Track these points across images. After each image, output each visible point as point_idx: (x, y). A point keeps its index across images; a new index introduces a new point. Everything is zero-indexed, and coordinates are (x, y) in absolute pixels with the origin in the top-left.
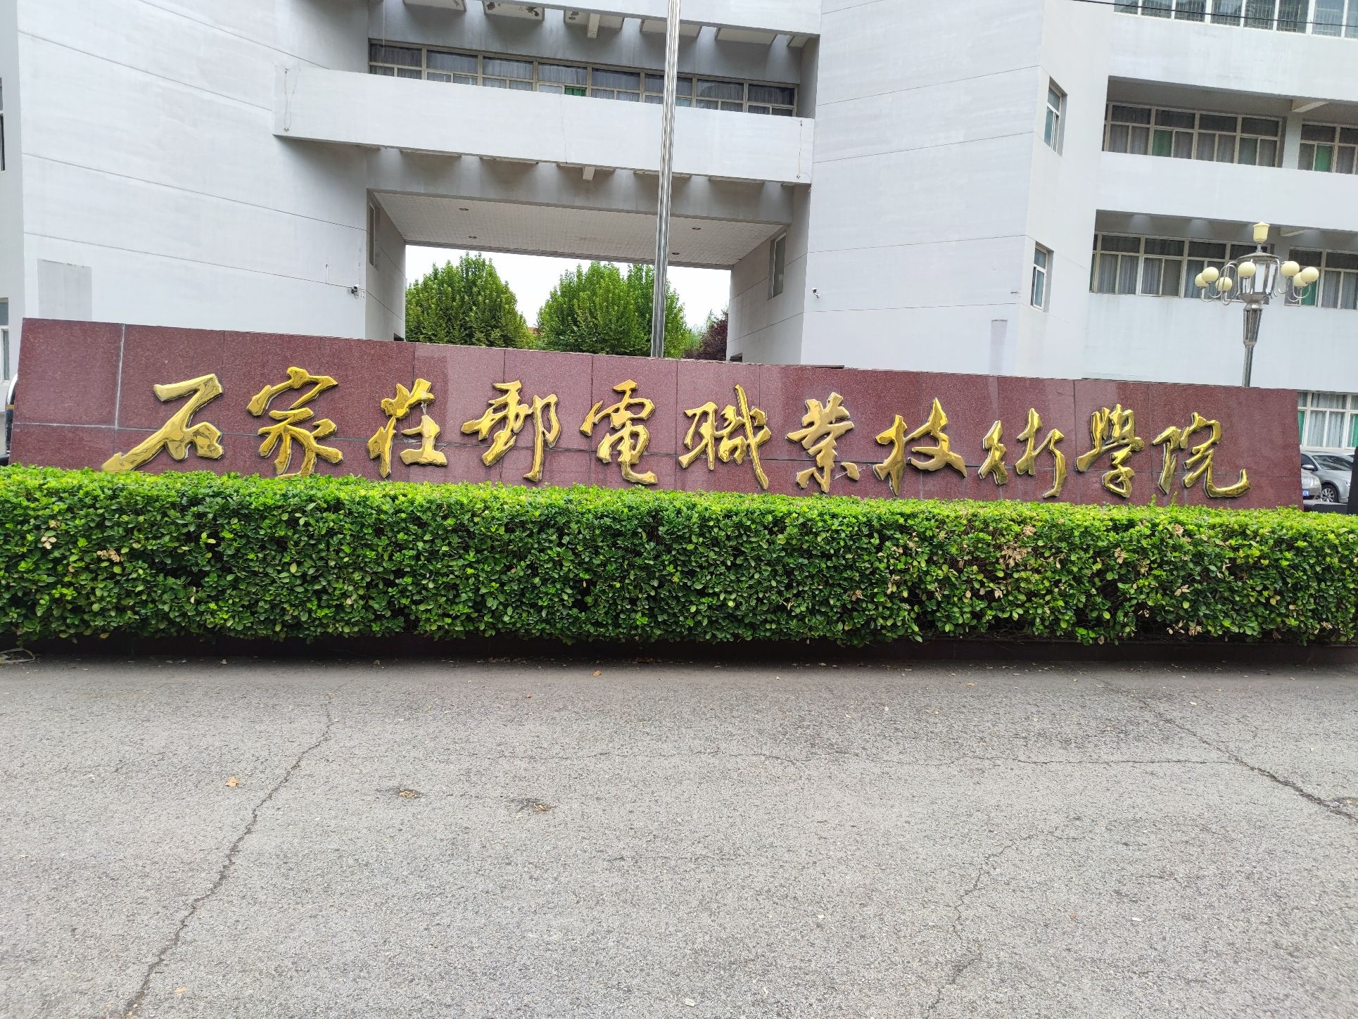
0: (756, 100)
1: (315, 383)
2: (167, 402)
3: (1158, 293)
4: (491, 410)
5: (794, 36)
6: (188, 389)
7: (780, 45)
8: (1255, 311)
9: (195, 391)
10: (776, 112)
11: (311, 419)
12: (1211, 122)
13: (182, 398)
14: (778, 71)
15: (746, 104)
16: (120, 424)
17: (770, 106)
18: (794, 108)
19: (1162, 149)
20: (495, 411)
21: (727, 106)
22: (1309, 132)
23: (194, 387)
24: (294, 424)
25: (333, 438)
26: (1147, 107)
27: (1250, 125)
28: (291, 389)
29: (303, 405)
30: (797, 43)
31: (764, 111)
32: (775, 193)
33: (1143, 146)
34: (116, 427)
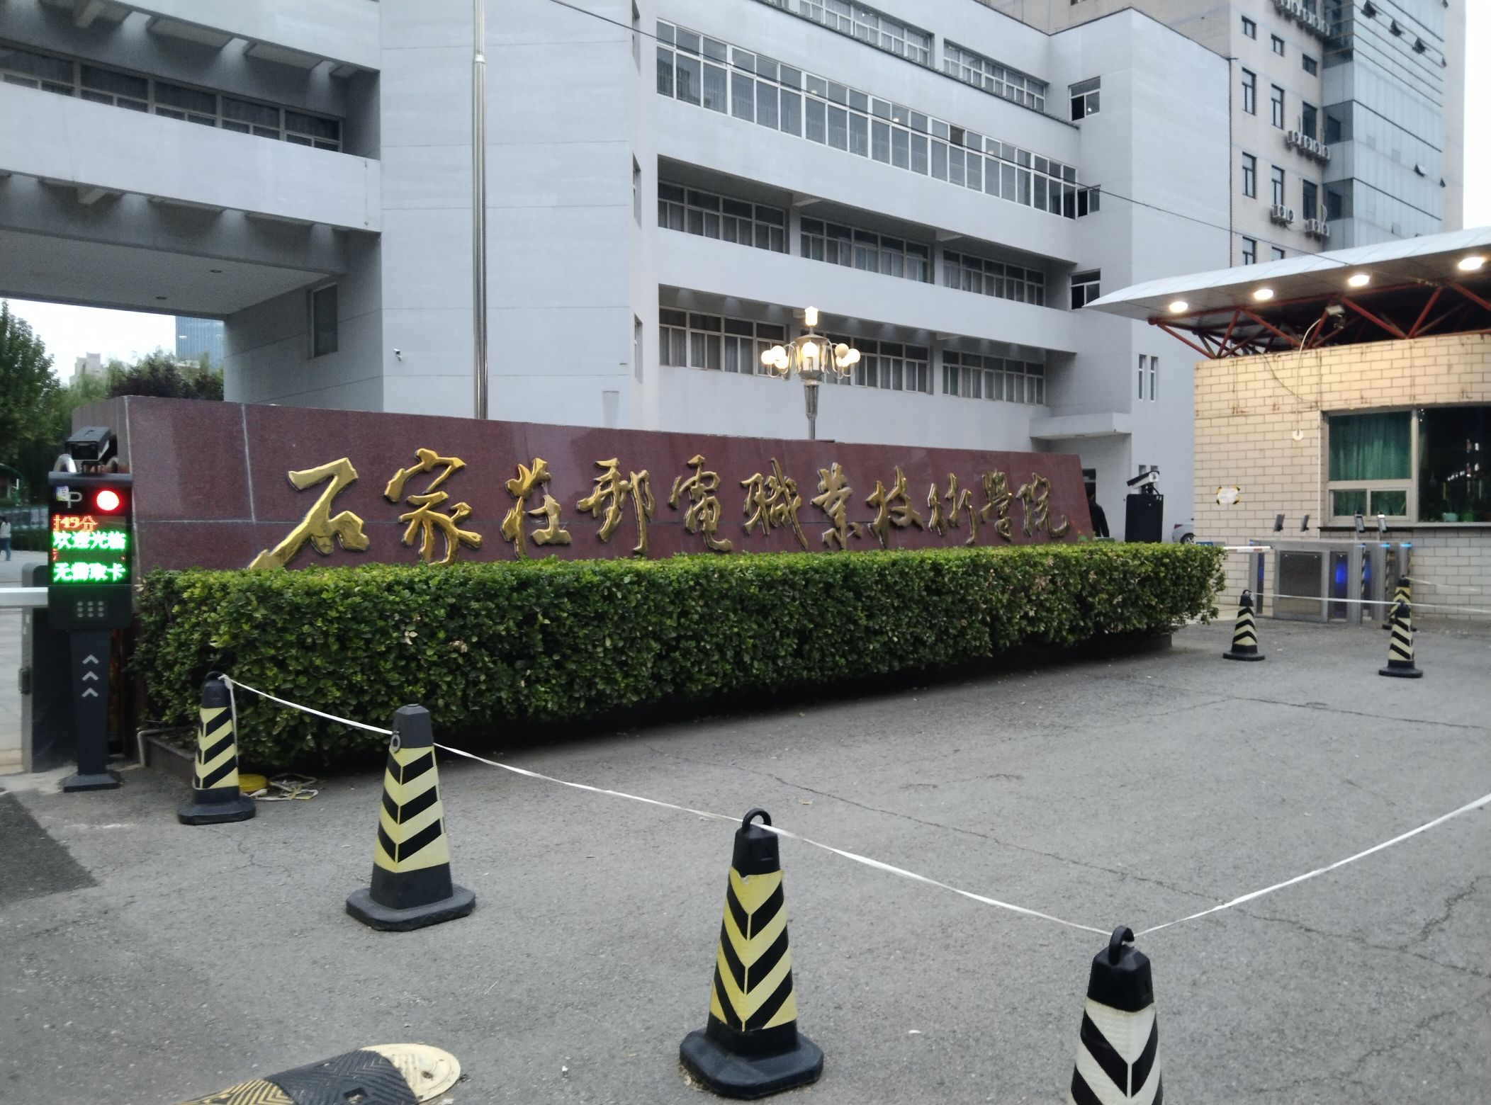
0: (293, 129)
1: (445, 465)
2: (305, 490)
3: (703, 366)
4: (599, 487)
5: (341, 65)
6: (324, 474)
7: (322, 72)
8: (814, 387)
9: (330, 478)
10: (319, 145)
11: (445, 502)
12: (731, 207)
13: (318, 486)
14: (320, 100)
15: (284, 133)
16: (257, 517)
17: (312, 138)
18: (341, 143)
19: (696, 229)
20: (603, 488)
21: (259, 132)
22: (807, 225)
23: (330, 472)
24: (432, 508)
25: (468, 522)
26: (681, 186)
27: (762, 213)
28: (422, 472)
29: (438, 488)
30: (342, 73)
31: (306, 142)
32: (328, 237)
33: (679, 224)
34: (254, 520)
